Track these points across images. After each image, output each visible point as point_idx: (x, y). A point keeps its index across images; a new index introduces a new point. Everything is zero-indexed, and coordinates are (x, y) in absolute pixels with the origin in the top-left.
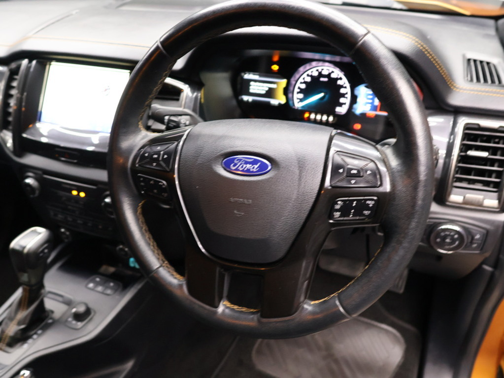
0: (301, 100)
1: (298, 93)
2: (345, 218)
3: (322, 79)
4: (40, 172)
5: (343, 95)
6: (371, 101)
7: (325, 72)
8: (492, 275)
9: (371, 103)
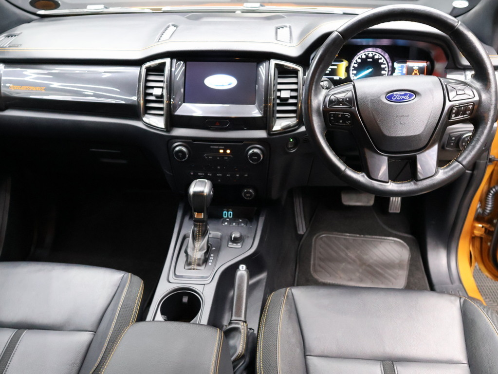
0: (355, 75)
1: (353, 70)
2: (457, 117)
3: (368, 60)
4: (191, 141)
5: (384, 69)
6: (400, 71)
7: (370, 55)
8: (472, 175)
9: (401, 73)
